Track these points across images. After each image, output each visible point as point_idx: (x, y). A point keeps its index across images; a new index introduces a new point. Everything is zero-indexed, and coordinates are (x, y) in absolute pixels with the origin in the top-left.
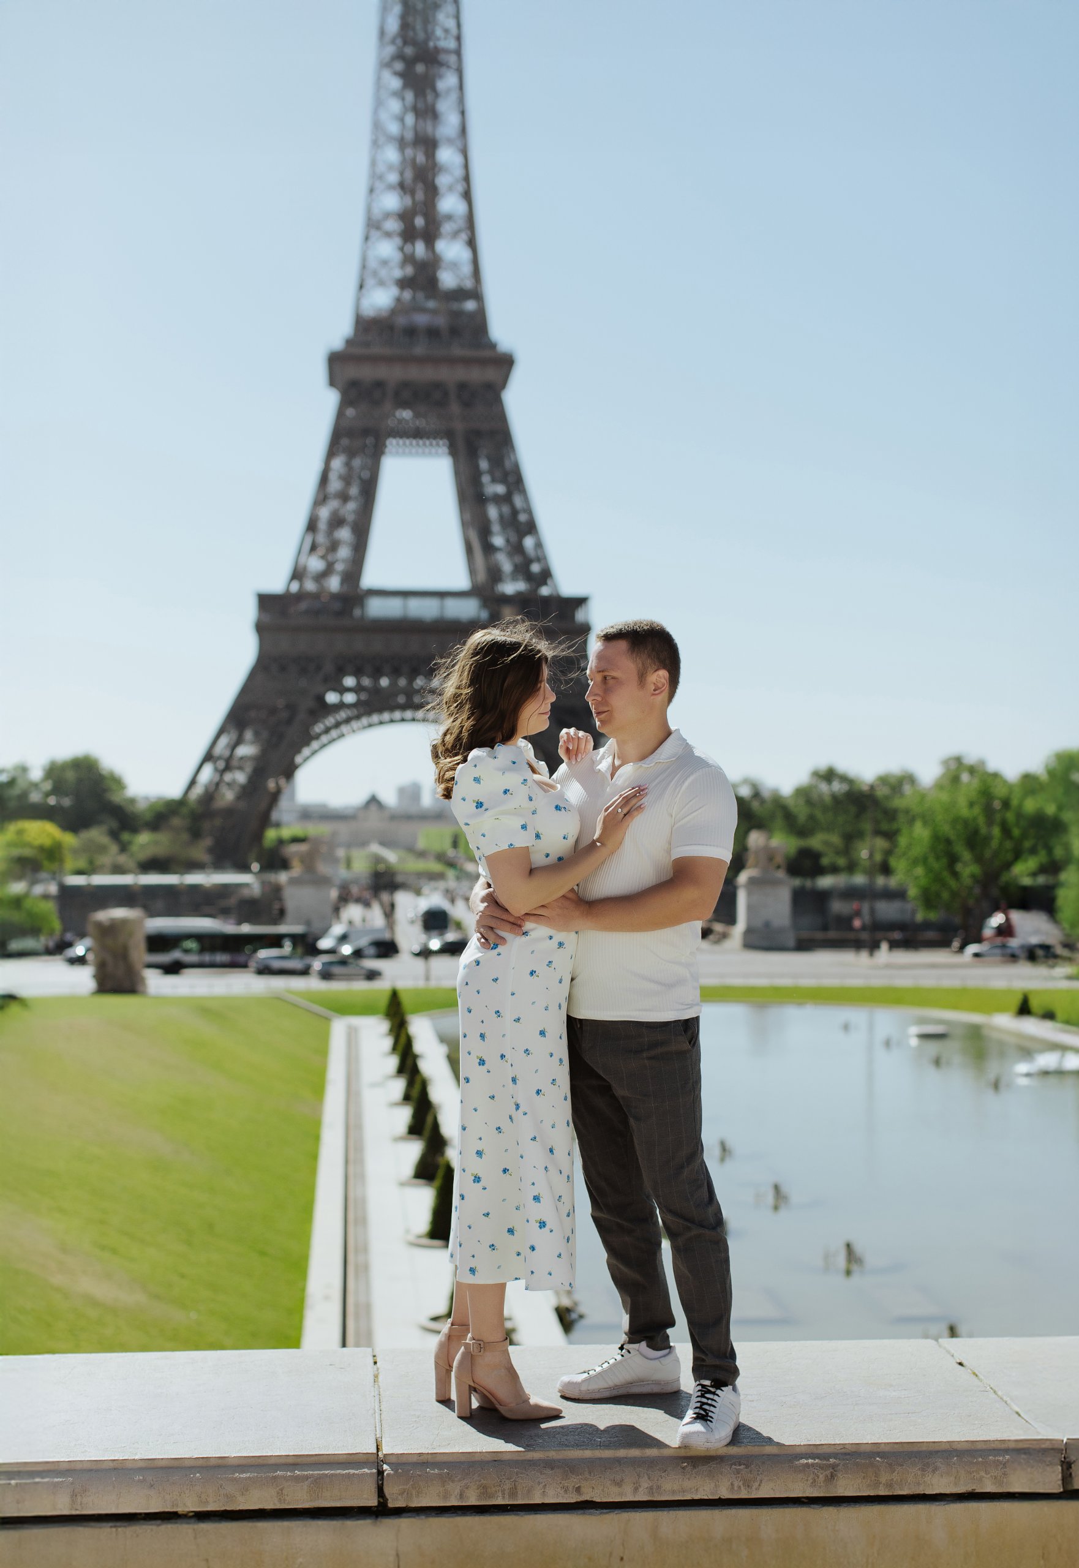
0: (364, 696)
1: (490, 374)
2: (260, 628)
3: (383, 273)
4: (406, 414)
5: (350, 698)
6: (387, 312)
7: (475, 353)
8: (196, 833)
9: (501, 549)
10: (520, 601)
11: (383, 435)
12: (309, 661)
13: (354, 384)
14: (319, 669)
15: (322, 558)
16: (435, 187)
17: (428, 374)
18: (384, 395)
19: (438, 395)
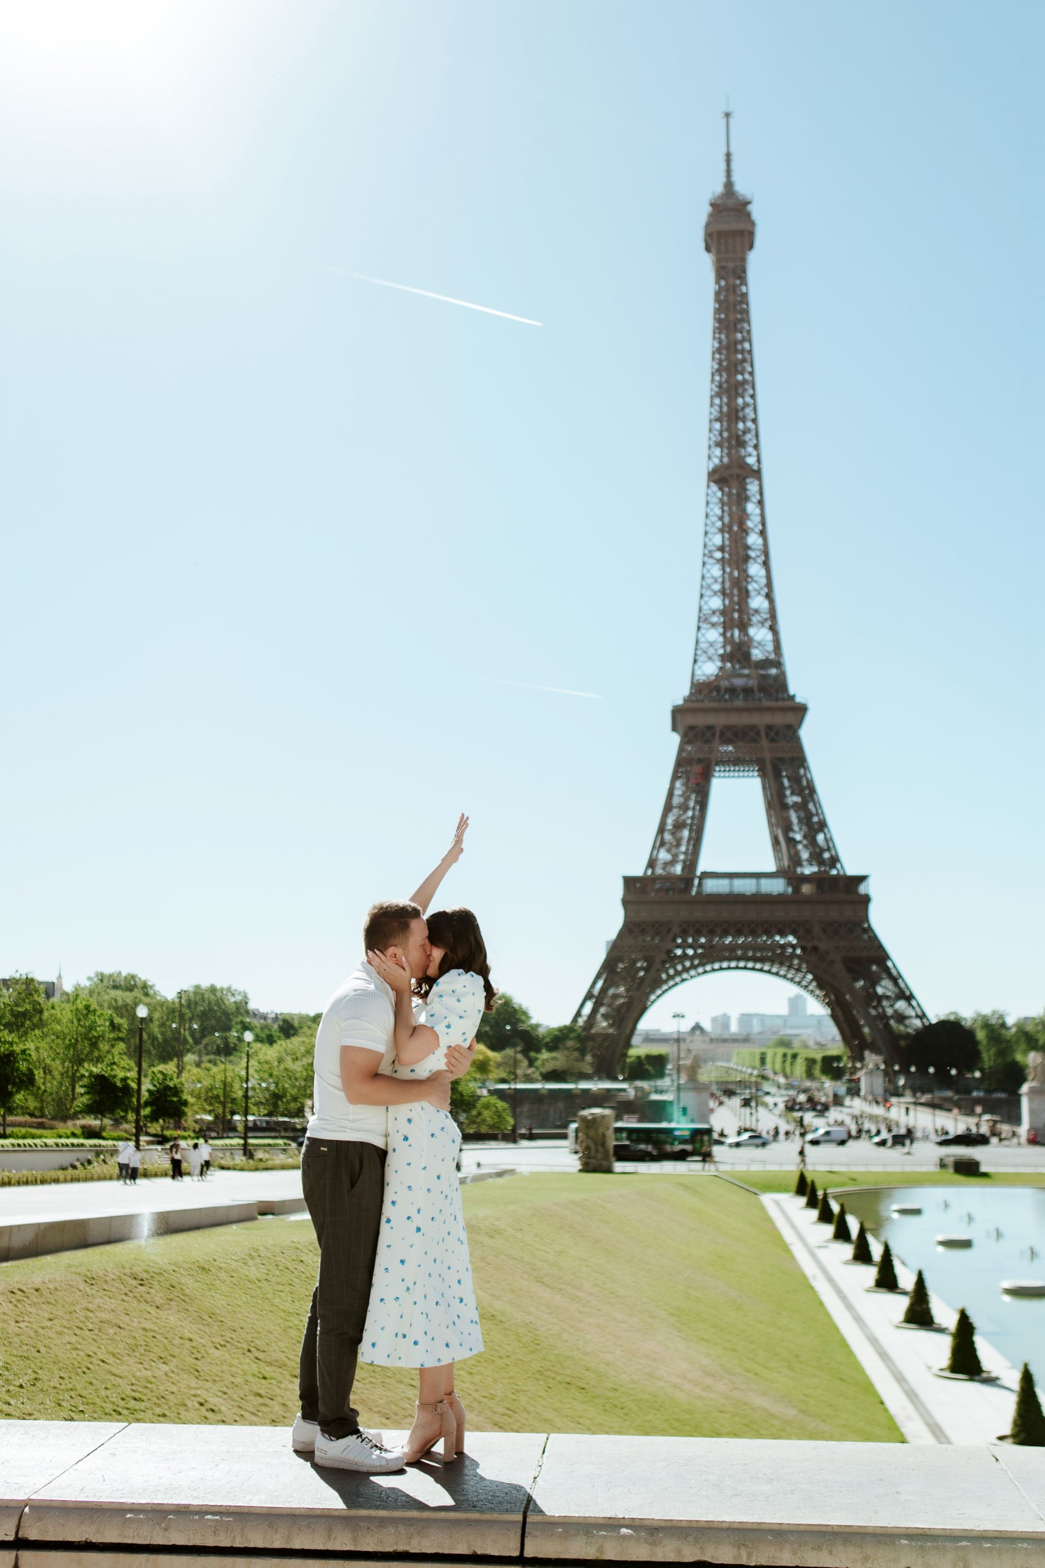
0: (700, 951)
1: (789, 718)
2: (625, 902)
3: (711, 651)
4: (731, 748)
5: (690, 952)
6: (714, 678)
7: (780, 704)
8: (583, 1052)
9: (800, 842)
10: (818, 880)
11: (713, 763)
12: (661, 925)
13: (691, 728)
14: (669, 931)
15: (668, 851)
16: (747, 591)
17: (744, 720)
18: (713, 735)
19: (752, 734)
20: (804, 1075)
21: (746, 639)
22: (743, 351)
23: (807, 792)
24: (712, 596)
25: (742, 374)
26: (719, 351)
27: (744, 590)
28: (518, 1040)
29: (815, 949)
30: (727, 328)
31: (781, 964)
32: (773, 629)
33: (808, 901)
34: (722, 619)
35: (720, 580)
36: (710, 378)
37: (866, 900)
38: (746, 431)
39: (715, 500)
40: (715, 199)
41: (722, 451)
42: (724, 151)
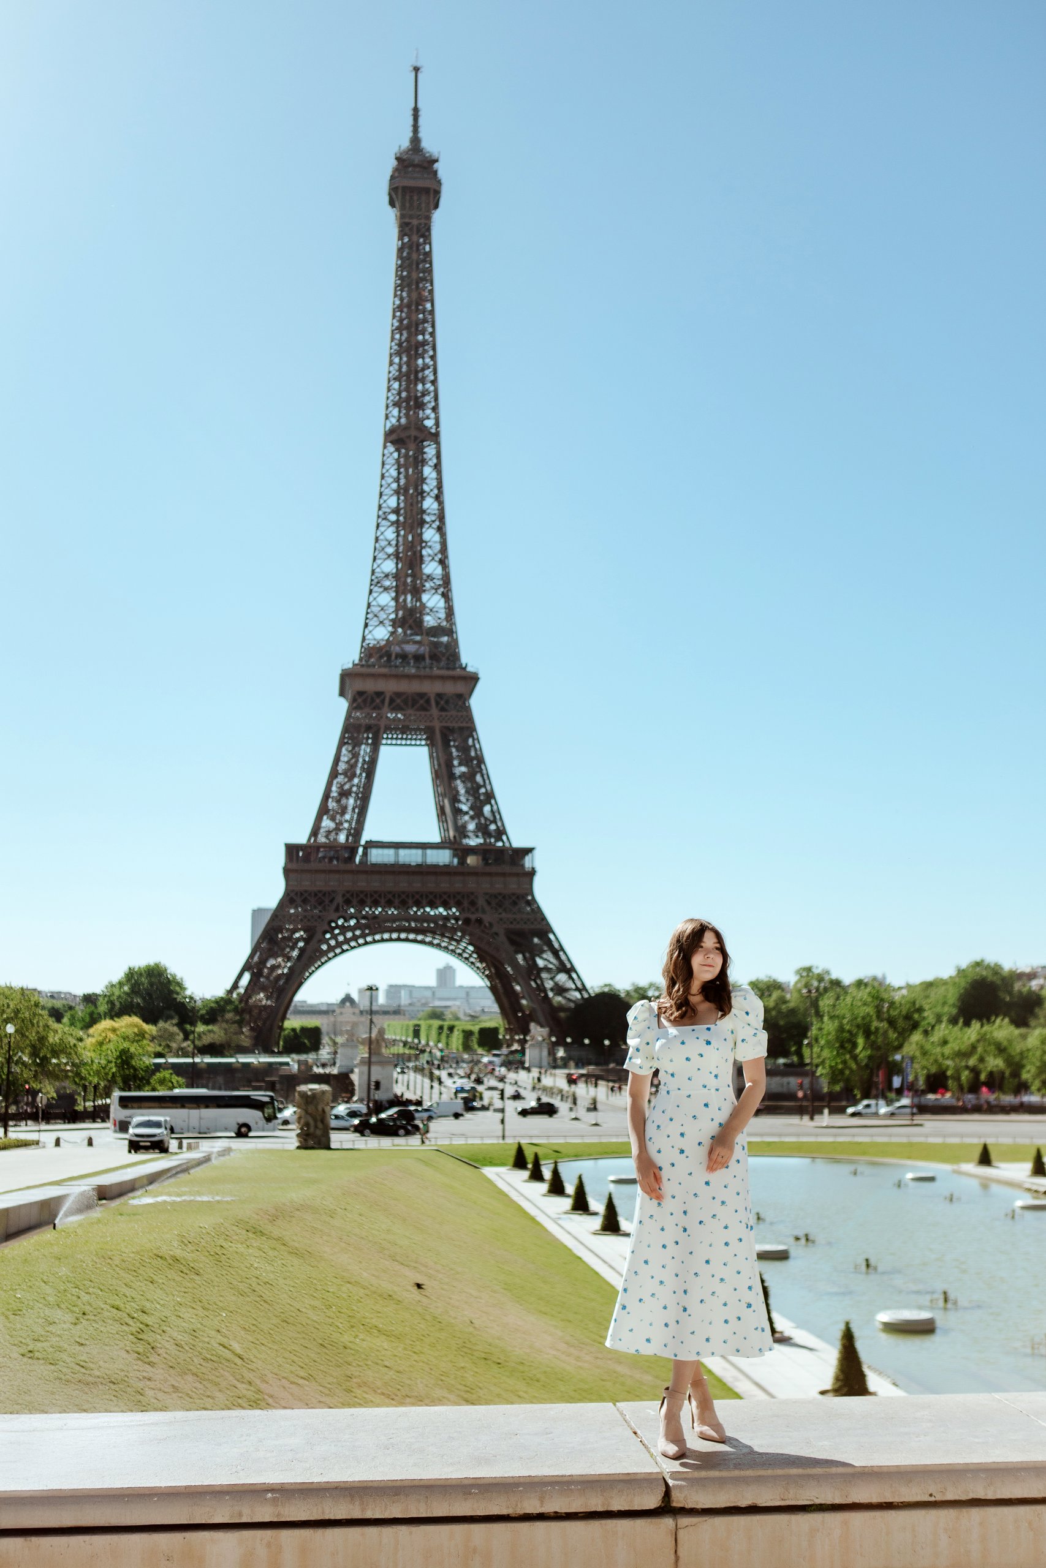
0: (362, 922)
1: (460, 688)
2: (287, 872)
4: (400, 716)
5: (352, 922)
6: (384, 642)
7: (451, 673)
8: (240, 1023)
9: (467, 813)
10: (482, 851)
11: (382, 730)
12: (324, 895)
13: (360, 693)
14: (331, 901)
15: (333, 819)
16: (422, 556)
17: (415, 687)
18: (383, 702)
19: (422, 702)
20: (461, 1048)
21: (418, 604)
22: (424, 311)
23: (475, 762)
24: (385, 559)
25: (423, 335)
26: (400, 308)
27: (418, 555)
28: (172, 1013)
29: (479, 921)
30: (409, 285)
31: (443, 935)
32: (446, 596)
33: (473, 873)
34: (394, 584)
35: (394, 543)
36: (389, 335)
37: (532, 873)
38: (425, 393)
39: (391, 461)
40: (401, 154)
41: (400, 412)
42: (413, 105)
